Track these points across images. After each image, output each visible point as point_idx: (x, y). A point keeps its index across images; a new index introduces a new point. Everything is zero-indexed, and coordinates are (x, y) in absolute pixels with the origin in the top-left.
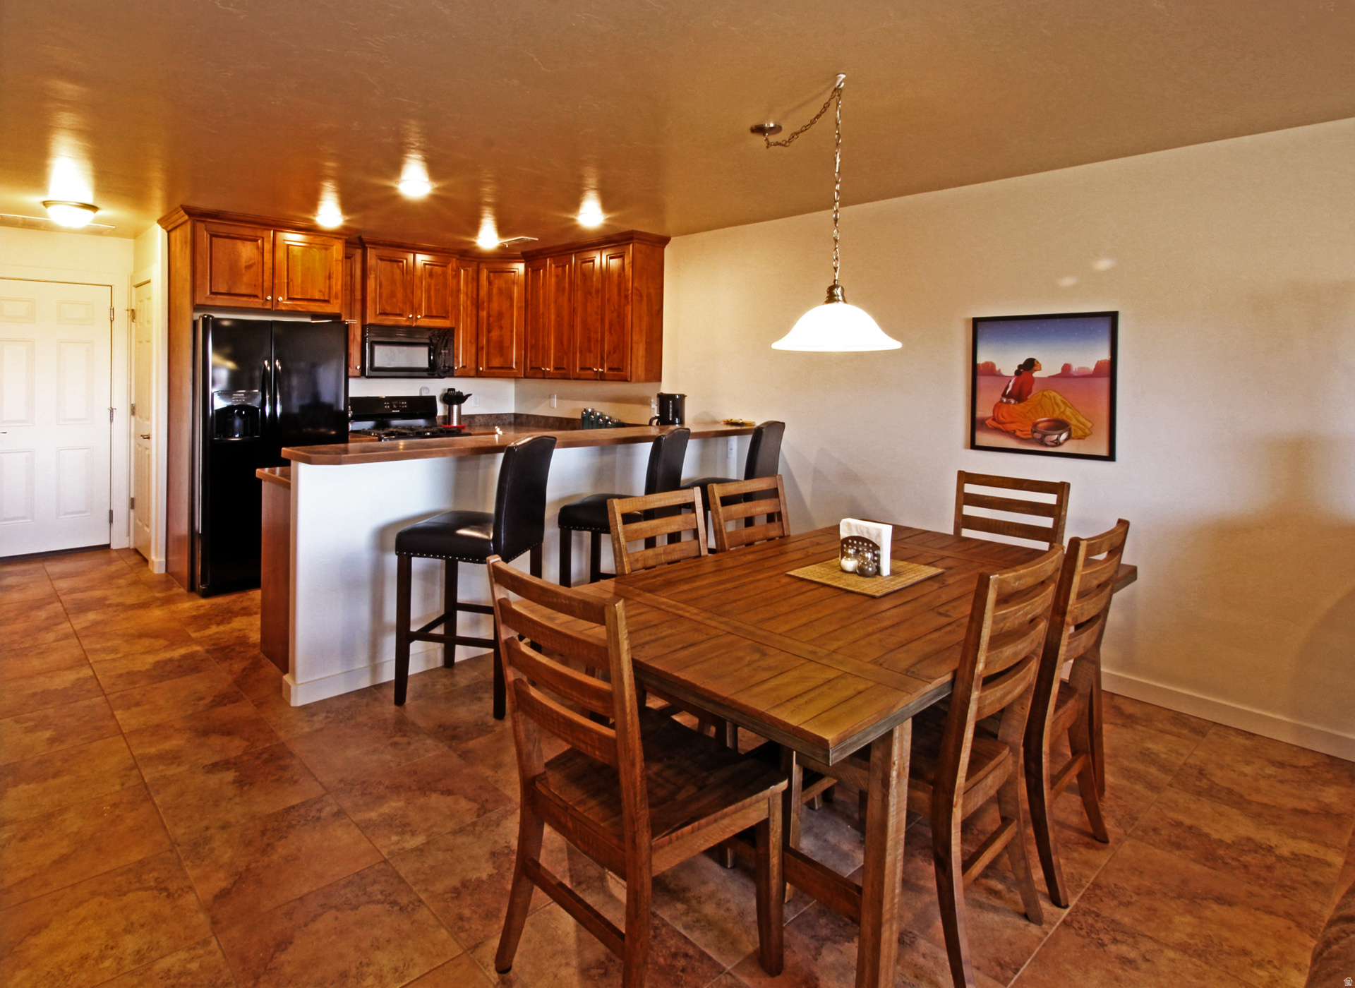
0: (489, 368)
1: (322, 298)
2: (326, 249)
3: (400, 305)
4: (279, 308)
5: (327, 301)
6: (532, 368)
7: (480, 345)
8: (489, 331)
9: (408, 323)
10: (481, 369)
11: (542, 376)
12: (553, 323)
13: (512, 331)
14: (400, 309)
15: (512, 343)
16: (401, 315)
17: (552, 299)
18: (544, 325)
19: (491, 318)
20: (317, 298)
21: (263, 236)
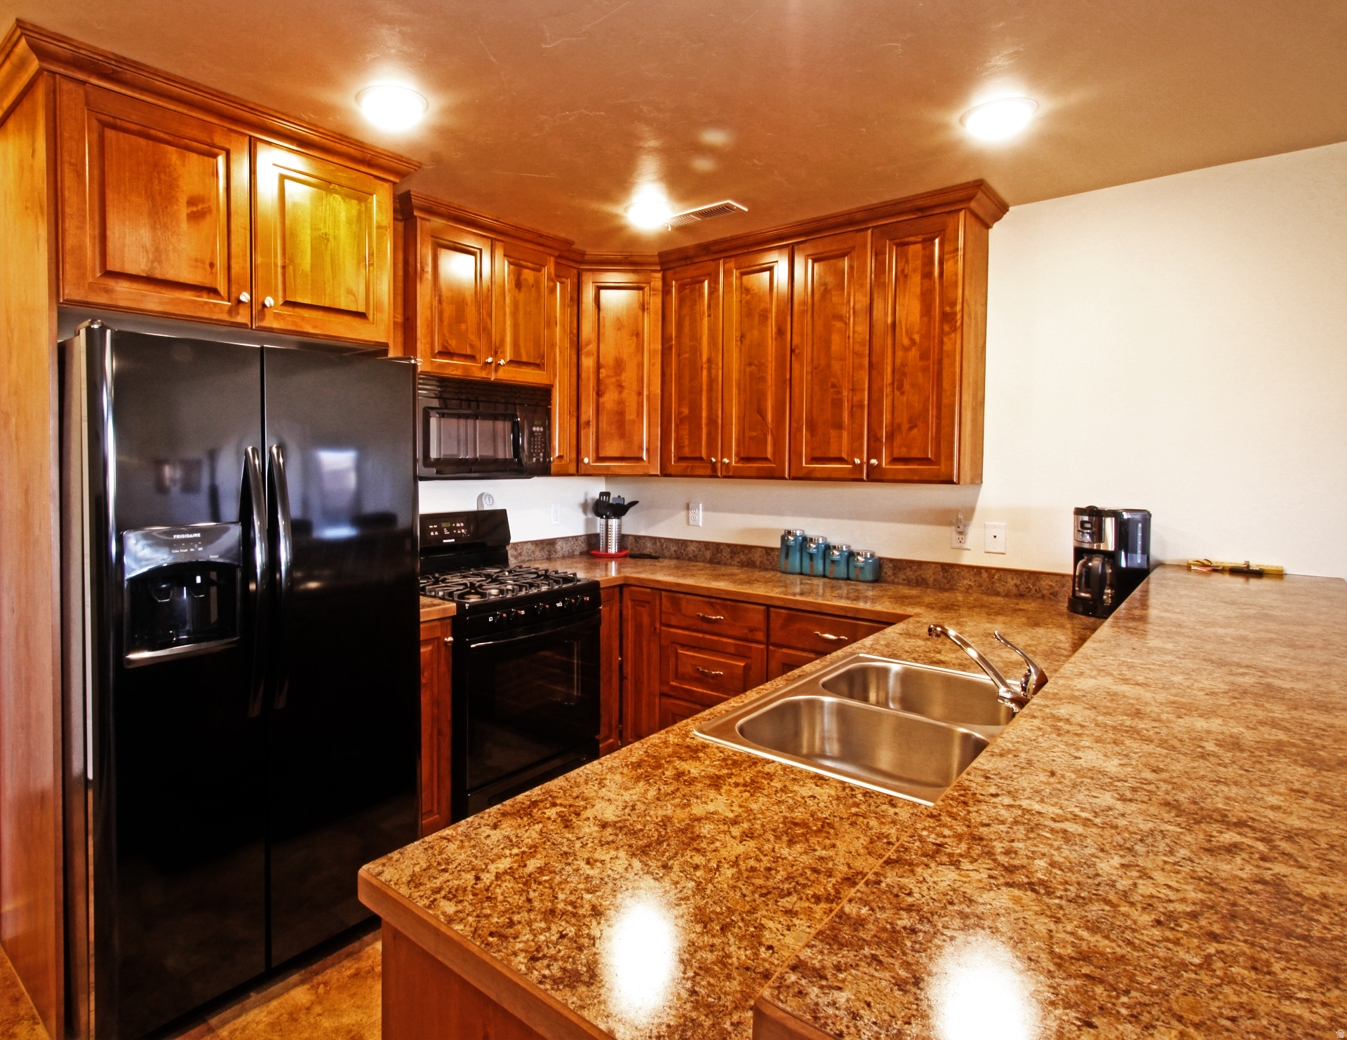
0: (599, 459)
1: (353, 308)
2: (360, 200)
3: (472, 337)
4: (266, 324)
5: (362, 315)
6: (680, 459)
7: (583, 418)
8: (599, 394)
9: (483, 374)
10: (586, 460)
11: (709, 472)
12: (735, 376)
13: (640, 394)
14: (472, 346)
15: (640, 414)
16: (472, 357)
17: (735, 333)
18: (711, 381)
19: (603, 372)
20: (343, 307)
21: (227, 146)
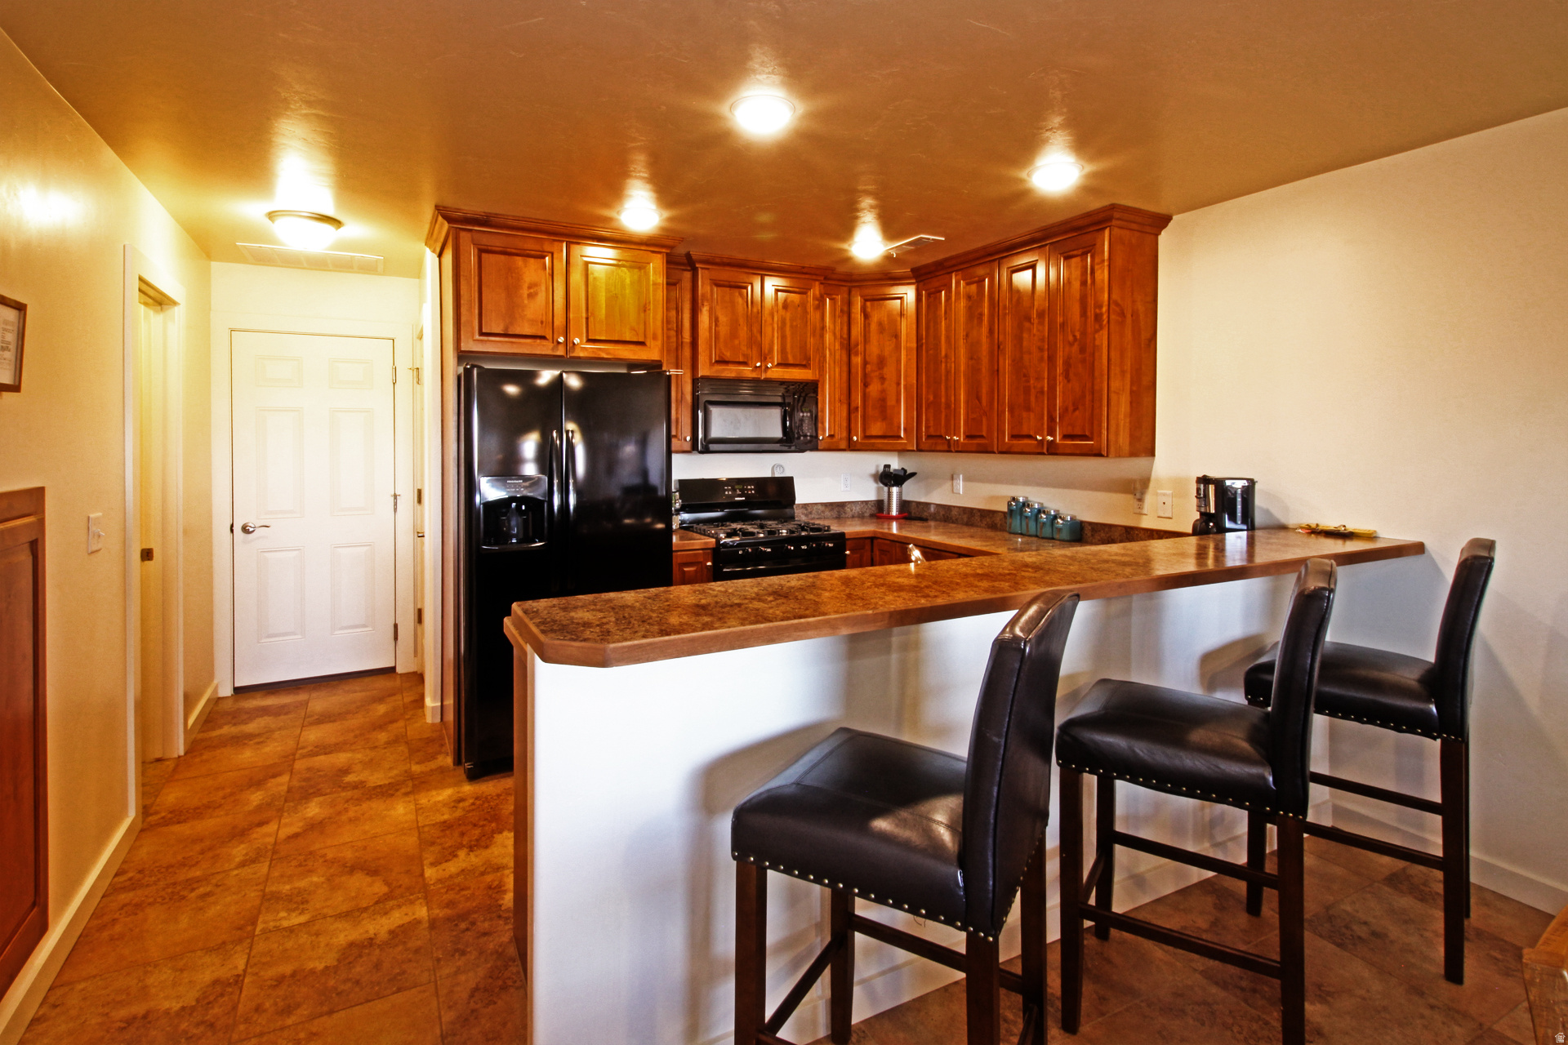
0: (866, 437)
1: (635, 339)
2: (640, 268)
3: (744, 349)
4: (575, 354)
5: (642, 344)
6: (929, 437)
7: (853, 405)
8: (866, 385)
9: (754, 375)
10: (855, 438)
11: (946, 448)
12: (962, 368)
13: (899, 384)
14: (744, 355)
15: (898, 401)
16: (745, 363)
17: (962, 333)
18: (948, 372)
19: (869, 367)
20: (628, 339)
21: (552, 250)
